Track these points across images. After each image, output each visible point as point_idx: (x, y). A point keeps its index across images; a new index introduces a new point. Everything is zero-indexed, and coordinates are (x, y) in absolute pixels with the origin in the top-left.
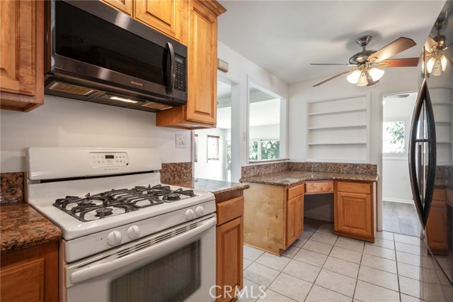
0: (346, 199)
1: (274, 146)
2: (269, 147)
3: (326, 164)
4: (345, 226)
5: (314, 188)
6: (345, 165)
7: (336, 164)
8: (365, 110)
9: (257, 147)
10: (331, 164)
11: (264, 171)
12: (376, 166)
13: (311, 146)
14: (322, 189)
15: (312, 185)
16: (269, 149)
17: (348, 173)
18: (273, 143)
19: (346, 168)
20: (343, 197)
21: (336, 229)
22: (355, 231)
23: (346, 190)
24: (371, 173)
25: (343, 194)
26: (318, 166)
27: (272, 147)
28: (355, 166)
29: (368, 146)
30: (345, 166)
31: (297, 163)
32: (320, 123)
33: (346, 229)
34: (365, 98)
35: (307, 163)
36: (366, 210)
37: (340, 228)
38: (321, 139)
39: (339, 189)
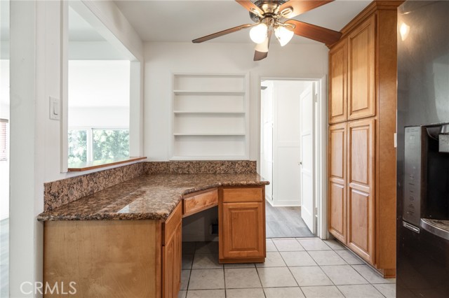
0: (233, 211)
1: (111, 139)
2: (103, 139)
3: (198, 163)
4: (233, 250)
5: (195, 204)
6: (223, 163)
7: (211, 162)
8: (242, 94)
9: (85, 138)
10: (205, 162)
11: (102, 184)
12: (255, 162)
13: (177, 137)
14: (205, 203)
15: (193, 200)
16: (104, 143)
17: (226, 173)
18: (109, 135)
19: (224, 167)
20: (230, 209)
21: (221, 257)
22: (244, 254)
23: (233, 200)
24: (251, 172)
25: (231, 205)
26: (189, 166)
27: (108, 140)
28: (233, 163)
29: (247, 138)
30: (223, 165)
31: (158, 163)
32: (189, 105)
33: (234, 254)
34: (241, 79)
35: (173, 162)
36: (257, 222)
37: (226, 256)
38: (190, 127)
39: (226, 199)
